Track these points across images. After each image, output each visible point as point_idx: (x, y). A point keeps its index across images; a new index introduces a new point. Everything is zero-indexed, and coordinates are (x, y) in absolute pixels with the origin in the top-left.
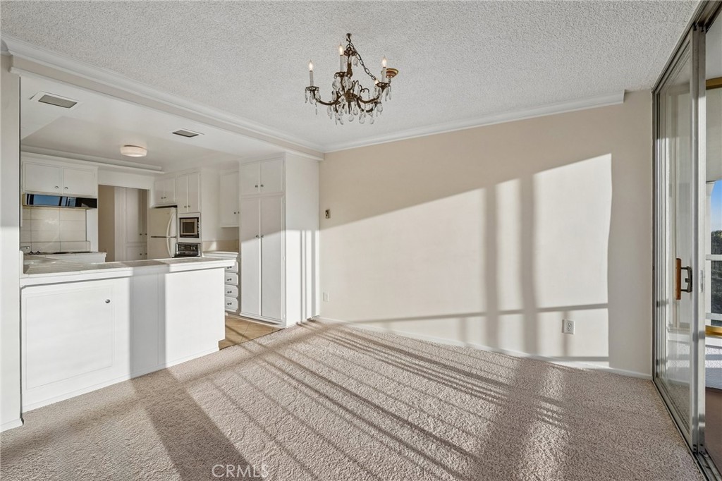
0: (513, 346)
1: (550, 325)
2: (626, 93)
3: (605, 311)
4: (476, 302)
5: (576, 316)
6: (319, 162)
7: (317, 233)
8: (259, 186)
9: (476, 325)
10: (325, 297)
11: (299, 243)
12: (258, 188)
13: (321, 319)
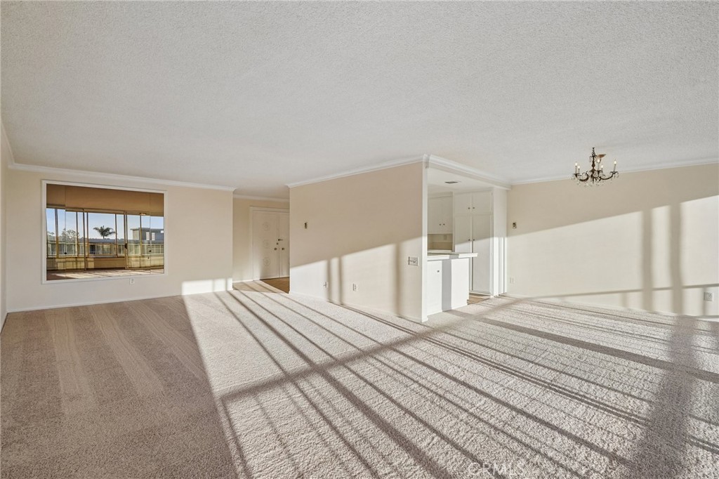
0: (663, 305)
1: (693, 295)
4: (635, 281)
5: (712, 290)
6: (507, 191)
7: (506, 239)
8: (471, 208)
9: (635, 298)
10: (511, 280)
11: (498, 245)
12: (471, 210)
13: (508, 294)
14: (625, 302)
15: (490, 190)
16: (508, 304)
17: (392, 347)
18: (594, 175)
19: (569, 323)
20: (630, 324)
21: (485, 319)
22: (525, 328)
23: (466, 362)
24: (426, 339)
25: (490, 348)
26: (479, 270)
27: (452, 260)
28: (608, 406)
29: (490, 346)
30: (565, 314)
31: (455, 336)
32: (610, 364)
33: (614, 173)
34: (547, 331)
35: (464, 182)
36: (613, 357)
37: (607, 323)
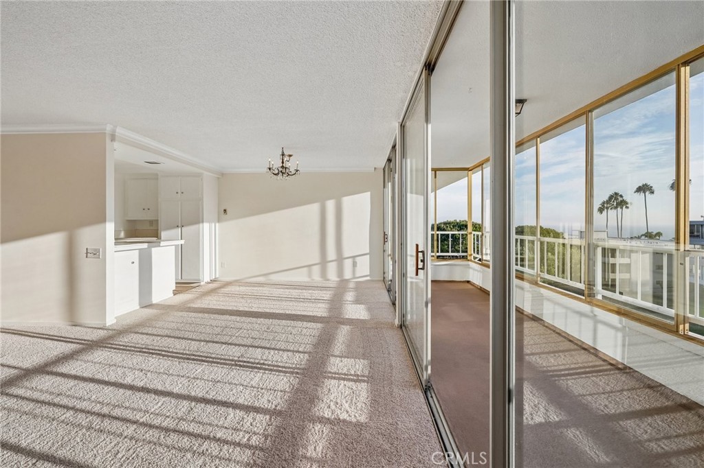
0: (333, 276)
1: (348, 264)
2: (375, 168)
3: (368, 256)
4: (316, 258)
5: (358, 259)
6: (218, 178)
7: (217, 224)
8: (180, 192)
9: (316, 269)
10: (222, 265)
11: (208, 231)
12: (179, 194)
13: (219, 279)
14: (310, 274)
15: (199, 176)
16: (217, 287)
17: (43, 369)
18: (283, 171)
19: (268, 298)
20: (310, 291)
21: (190, 308)
22: (227, 310)
23: (153, 362)
24: (106, 347)
25: (185, 339)
26: (188, 257)
27: (153, 249)
28: (280, 367)
29: (186, 336)
30: (266, 291)
31: (147, 334)
32: (289, 328)
33: (297, 171)
34: (247, 309)
35: (167, 165)
36: (292, 322)
37: (295, 293)
